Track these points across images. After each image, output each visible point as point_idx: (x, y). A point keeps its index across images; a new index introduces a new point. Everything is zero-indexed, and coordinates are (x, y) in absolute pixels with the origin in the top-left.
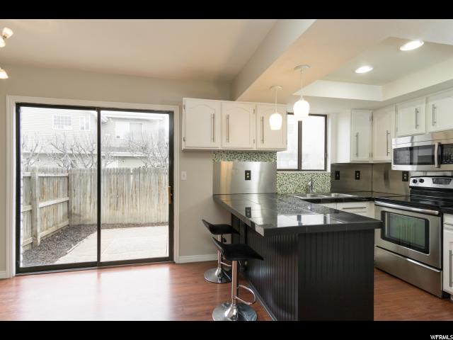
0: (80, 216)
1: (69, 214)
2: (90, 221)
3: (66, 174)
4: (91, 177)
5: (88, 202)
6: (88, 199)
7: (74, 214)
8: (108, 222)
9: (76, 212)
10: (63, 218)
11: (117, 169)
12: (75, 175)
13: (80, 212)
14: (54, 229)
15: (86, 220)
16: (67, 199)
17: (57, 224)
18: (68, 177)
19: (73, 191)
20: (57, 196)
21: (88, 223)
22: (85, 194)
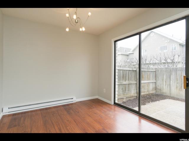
0: (160, 90)
1: (156, 88)
2: (165, 93)
3: (155, 70)
4: (166, 72)
5: (165, 84)
6: (165, 83)
7: (158, 89)
8: (175, 96)
9: (159, 88)
10: (153, 89)
11: (181, 68)
12: (158, 71)
13: (161, 88)
14: (147, 93)
15: (163, 93)
16: (155, 81)
17: (149, 91)
18: (155, 71)
19: (157, 78)
20: (149, 79)
21: (164, 94)
22: (163, 80)
